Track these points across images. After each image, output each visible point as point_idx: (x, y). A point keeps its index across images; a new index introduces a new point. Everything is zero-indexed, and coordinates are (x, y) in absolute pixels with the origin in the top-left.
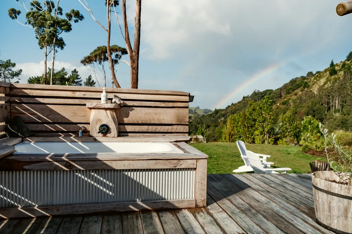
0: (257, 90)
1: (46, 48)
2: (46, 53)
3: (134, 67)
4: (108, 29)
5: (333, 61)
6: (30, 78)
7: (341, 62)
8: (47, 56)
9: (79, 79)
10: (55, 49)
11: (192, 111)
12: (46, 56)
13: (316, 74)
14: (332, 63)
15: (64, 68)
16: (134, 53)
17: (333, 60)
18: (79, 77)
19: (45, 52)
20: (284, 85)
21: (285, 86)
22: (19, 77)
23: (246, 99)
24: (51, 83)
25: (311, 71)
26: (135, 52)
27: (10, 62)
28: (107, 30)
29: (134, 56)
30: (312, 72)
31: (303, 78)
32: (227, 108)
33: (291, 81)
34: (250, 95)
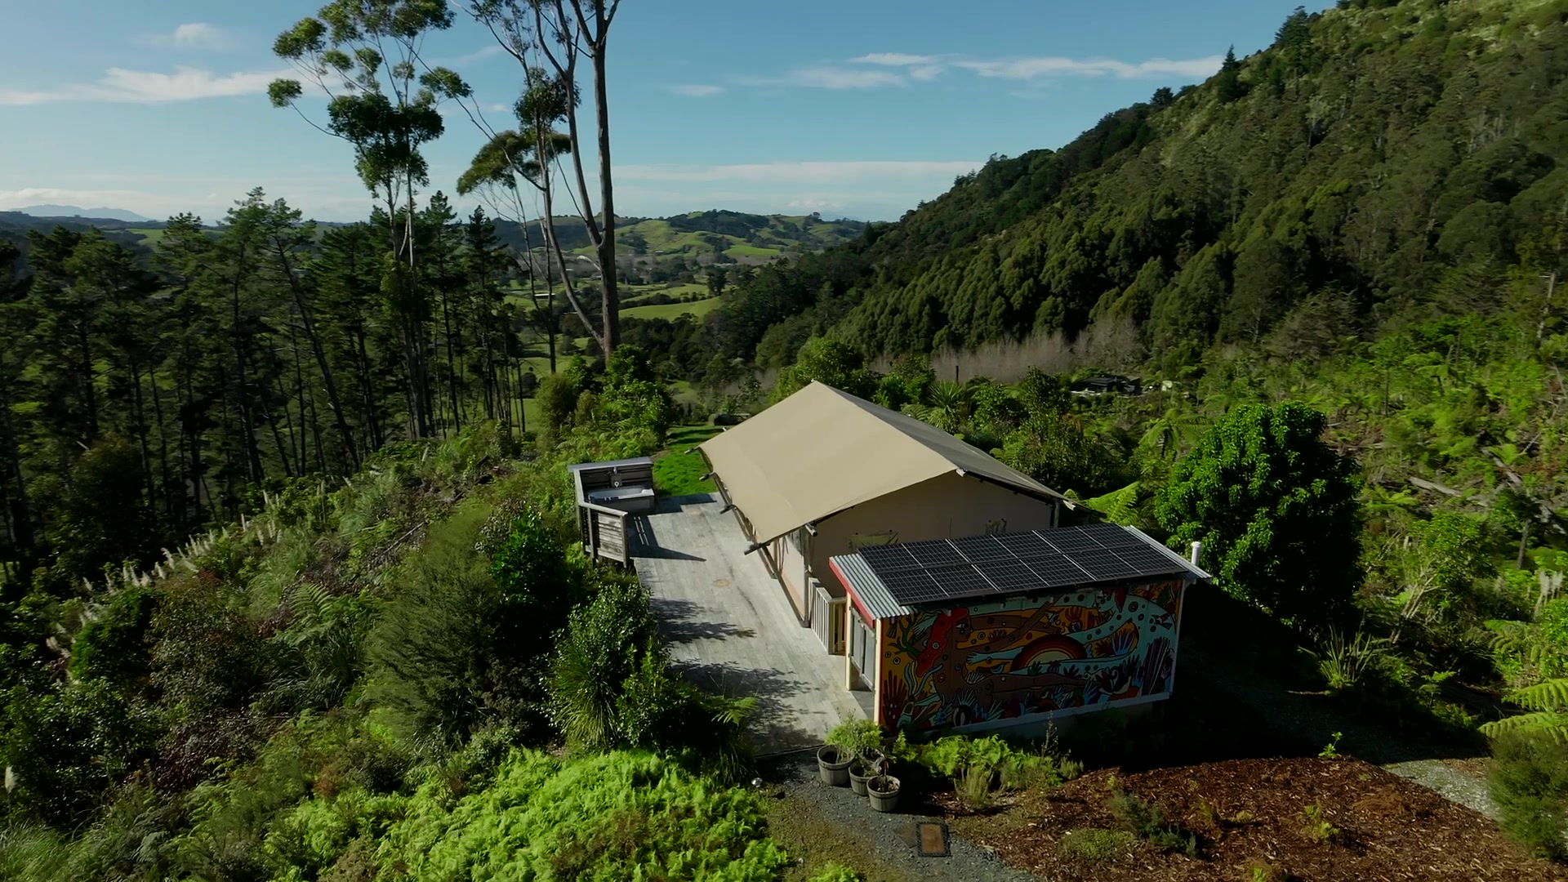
0: (999, 155)
5: (1234, 52)
7: (1259, 52)
9: (453, 217)
11: (797, 230)
13: (1180, 94)
14: (1230, 56)
17: (1232, 48)
18: (452, 213)
20: (1080, 137)
21: (1086, 138)
23: (964, 185)
25: (1168, 86)
30: (1168, 90)
31: (1140, 111)
32: (905, 219)
33: (1102, 123)
34: (977, 171)
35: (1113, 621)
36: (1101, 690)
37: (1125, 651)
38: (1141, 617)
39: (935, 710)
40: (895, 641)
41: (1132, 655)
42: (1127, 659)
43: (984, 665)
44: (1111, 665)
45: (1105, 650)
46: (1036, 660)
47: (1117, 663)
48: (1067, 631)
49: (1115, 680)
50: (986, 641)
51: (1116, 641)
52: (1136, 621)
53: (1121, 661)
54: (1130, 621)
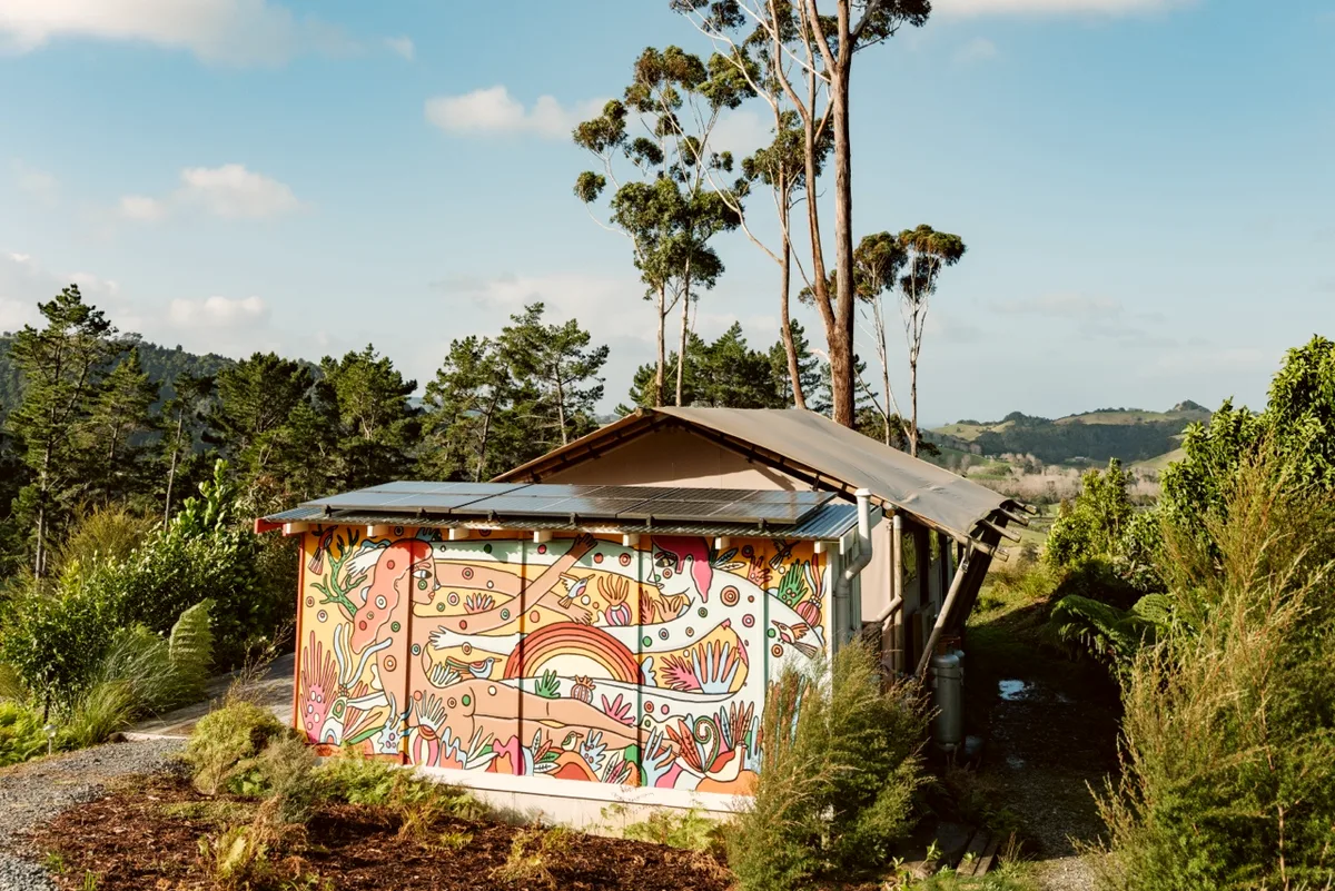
1: (663, 293)
2: (663, 309)
3: (839, 368)
4: (783, 258)
6: (641, 368)
8: (666, 317)
10: (690, 291)
12: (664, 315)
15: (737, 323)
16: (837, 330)
19: (660, 305)
22: (599, 376)
24: (678, 401)
26: (840, 327)
27: (575, 326)
28: (780, 261)
29: (838, 338)
35: (691, 618)
36: (681, 761)
37: (724, 687)
38: (748, 621)
39: (379, 722)
40: (320, 579)
41: (737, 699)
42: (727, 704)
43: (459, 654)
44: (698, 711)
45: (679, 674)
46: (551, 666)
47: (710, 710)
48: (603, 622)
49: (708, 747)
50: (460, 609)
51: (702, 660)
52: (737, 624)
53: (716, 708)
54: (726, 624)
